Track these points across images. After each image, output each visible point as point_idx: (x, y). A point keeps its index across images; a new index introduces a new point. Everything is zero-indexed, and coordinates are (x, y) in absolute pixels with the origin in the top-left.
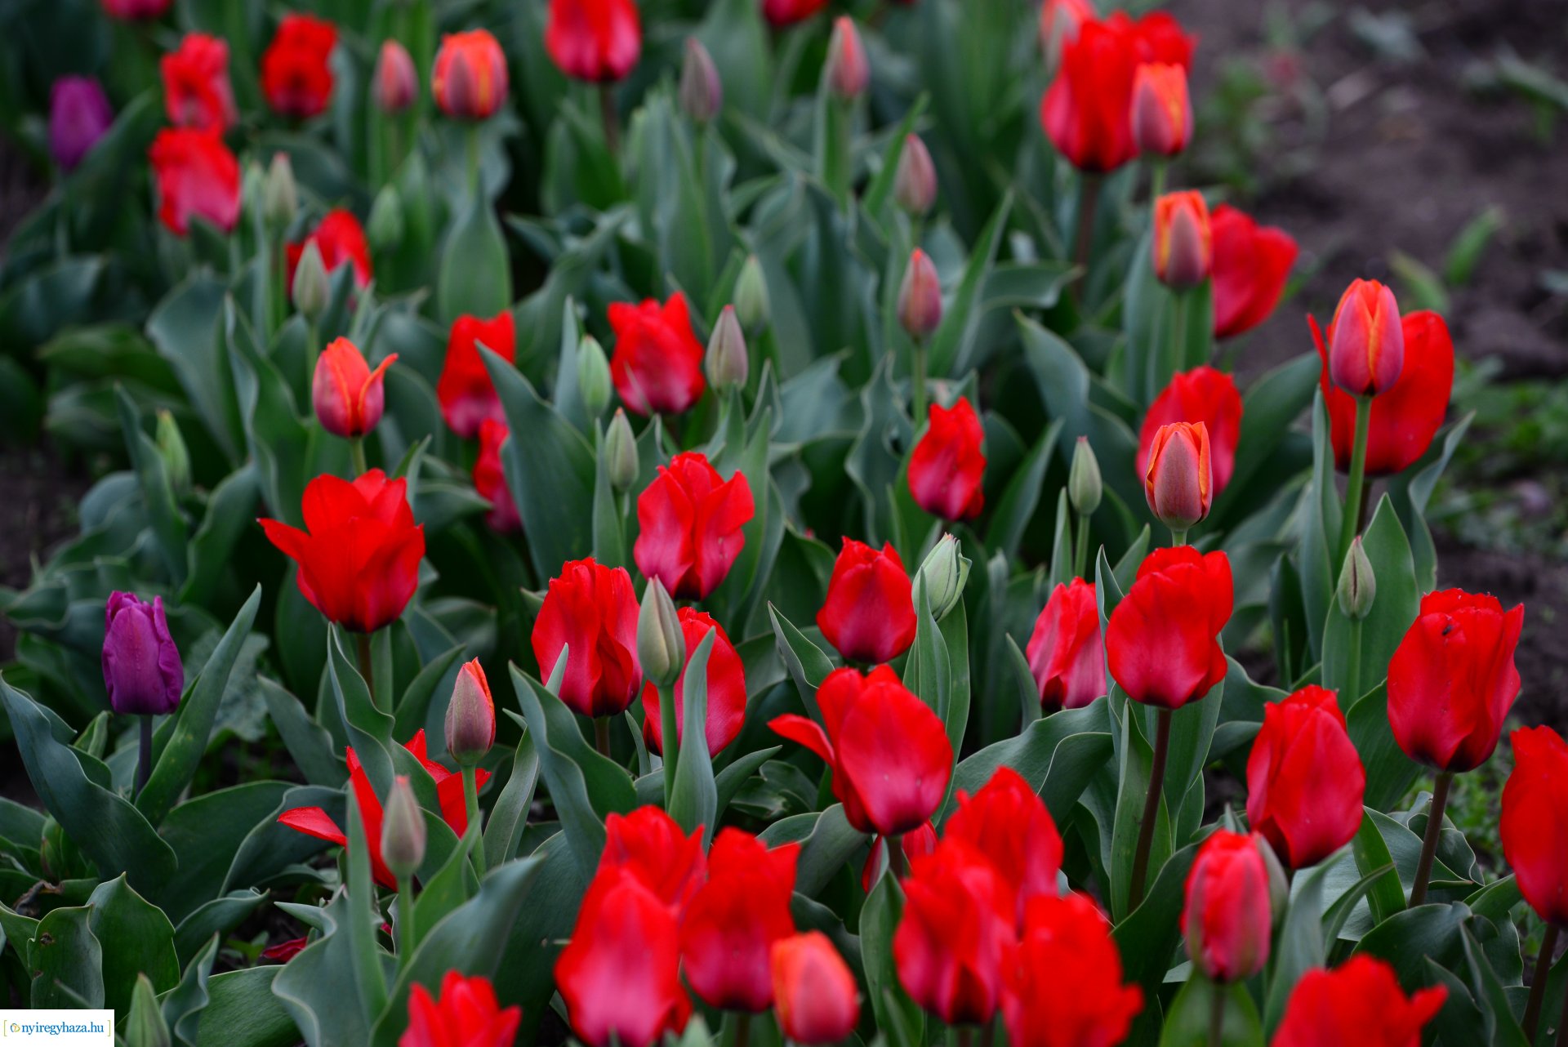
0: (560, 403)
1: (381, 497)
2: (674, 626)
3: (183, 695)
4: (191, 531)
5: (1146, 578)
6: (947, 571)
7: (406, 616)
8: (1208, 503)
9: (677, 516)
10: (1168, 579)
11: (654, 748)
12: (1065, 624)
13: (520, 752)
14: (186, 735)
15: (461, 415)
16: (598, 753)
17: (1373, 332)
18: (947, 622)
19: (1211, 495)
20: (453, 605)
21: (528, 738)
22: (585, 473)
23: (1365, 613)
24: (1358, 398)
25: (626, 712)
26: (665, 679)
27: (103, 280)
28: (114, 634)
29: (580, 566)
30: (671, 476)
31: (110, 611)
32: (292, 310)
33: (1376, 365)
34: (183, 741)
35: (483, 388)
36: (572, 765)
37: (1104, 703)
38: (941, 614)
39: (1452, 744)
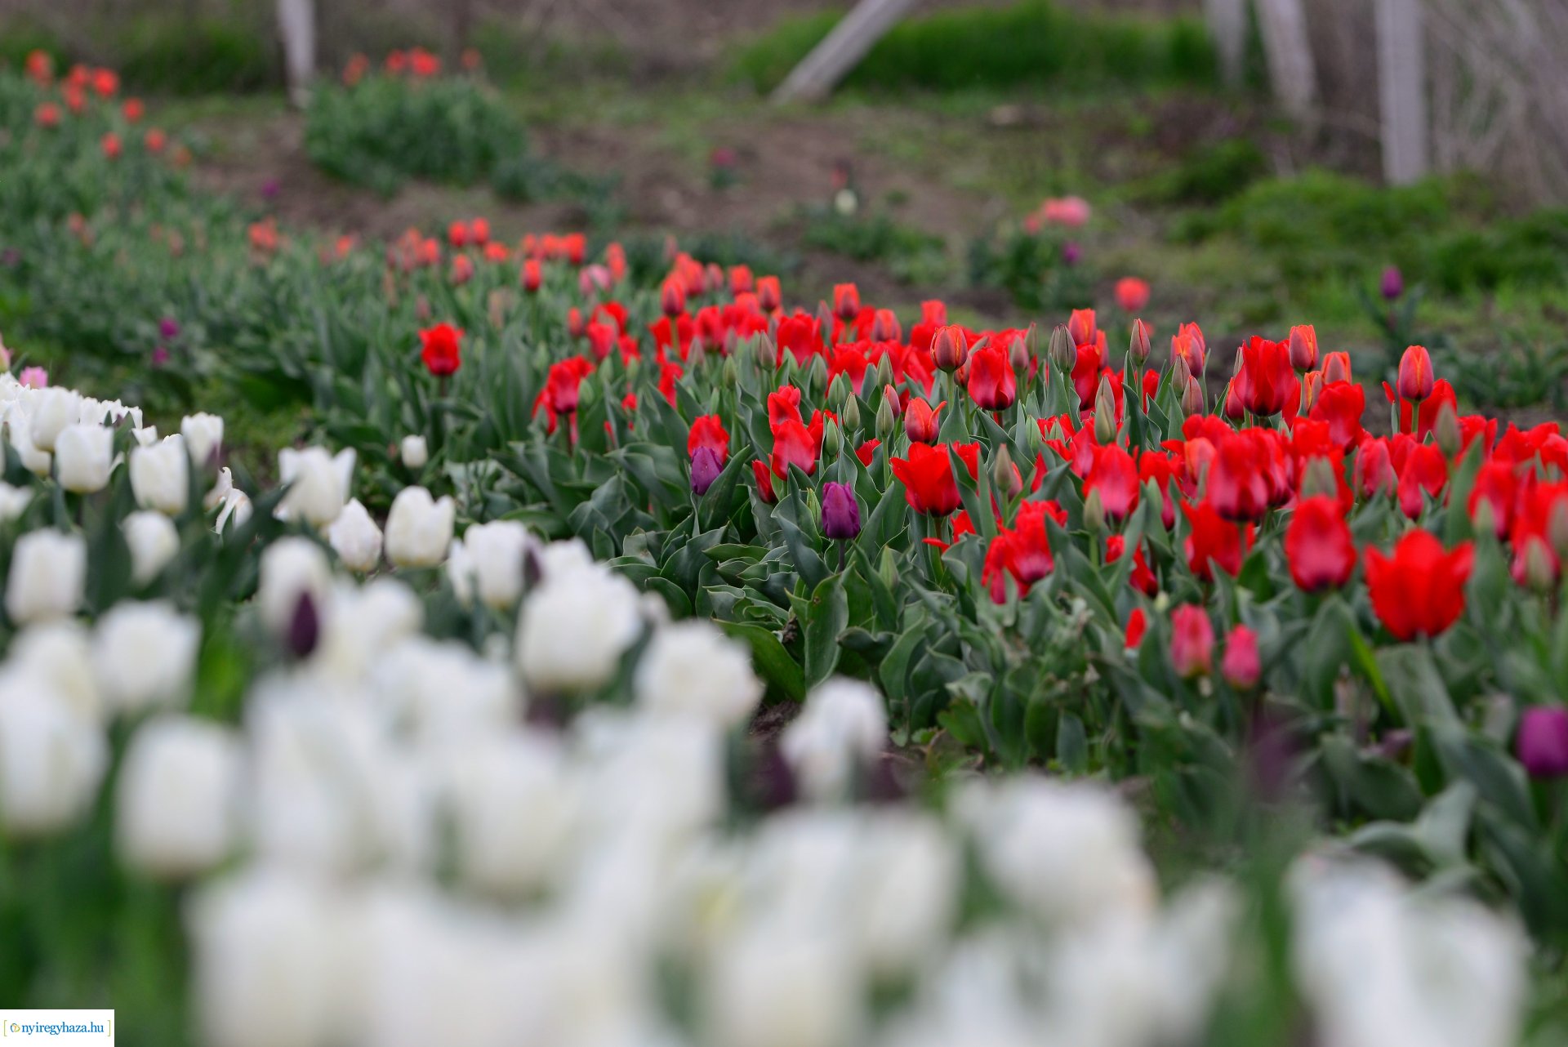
17: (1419, 367)
33: (1421, 383)
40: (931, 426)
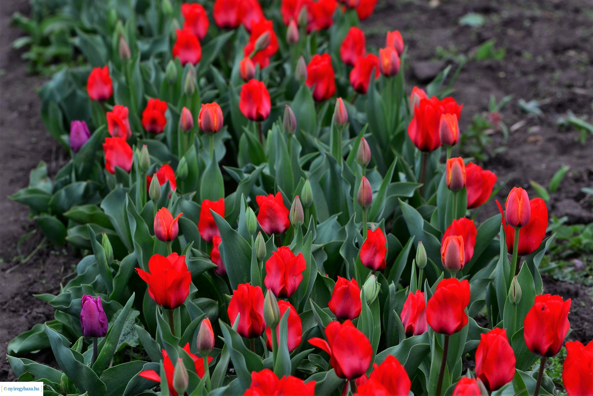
0: (239, 231)
1: (176, 263)
2: (276, 307)
3: (108, 330)
4: (114, 274)
5: (439, 289)
6: (372, 288)
7: (186, 304)
8: (463, 264)
9: (279, 268)
10: (447, 290)
11: (270, 349)
12: (413, 306)
13: (223, 351)
14: (109, 344)
15: (206, 234)
16: (251, 351)
17: (520, 205)
18: (372, 305)
19: (464, 261)
20: (203, 300)
21: (226, 346)
22: (248, 254)
23: (518, 302)
24: (515, 228)
25: (261, 337)
26: (273, 325)
27: (87, 189)
28: (84, 309)
29: (244, 286)
30: (277, 255)
31: (83, 301)
32: (149, 199)
33: (521, 217)
34: (108, 346)
35: (213, 225)
36: (240, 355)
37: (427, 333)
38: (370, 302)
39: (546, 347)
40: (171, 231)
